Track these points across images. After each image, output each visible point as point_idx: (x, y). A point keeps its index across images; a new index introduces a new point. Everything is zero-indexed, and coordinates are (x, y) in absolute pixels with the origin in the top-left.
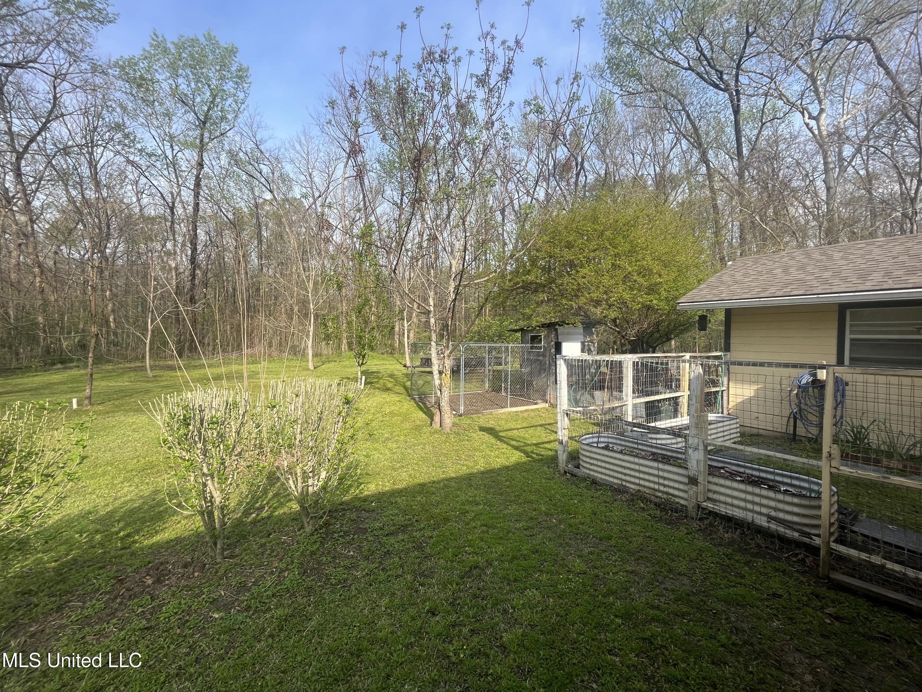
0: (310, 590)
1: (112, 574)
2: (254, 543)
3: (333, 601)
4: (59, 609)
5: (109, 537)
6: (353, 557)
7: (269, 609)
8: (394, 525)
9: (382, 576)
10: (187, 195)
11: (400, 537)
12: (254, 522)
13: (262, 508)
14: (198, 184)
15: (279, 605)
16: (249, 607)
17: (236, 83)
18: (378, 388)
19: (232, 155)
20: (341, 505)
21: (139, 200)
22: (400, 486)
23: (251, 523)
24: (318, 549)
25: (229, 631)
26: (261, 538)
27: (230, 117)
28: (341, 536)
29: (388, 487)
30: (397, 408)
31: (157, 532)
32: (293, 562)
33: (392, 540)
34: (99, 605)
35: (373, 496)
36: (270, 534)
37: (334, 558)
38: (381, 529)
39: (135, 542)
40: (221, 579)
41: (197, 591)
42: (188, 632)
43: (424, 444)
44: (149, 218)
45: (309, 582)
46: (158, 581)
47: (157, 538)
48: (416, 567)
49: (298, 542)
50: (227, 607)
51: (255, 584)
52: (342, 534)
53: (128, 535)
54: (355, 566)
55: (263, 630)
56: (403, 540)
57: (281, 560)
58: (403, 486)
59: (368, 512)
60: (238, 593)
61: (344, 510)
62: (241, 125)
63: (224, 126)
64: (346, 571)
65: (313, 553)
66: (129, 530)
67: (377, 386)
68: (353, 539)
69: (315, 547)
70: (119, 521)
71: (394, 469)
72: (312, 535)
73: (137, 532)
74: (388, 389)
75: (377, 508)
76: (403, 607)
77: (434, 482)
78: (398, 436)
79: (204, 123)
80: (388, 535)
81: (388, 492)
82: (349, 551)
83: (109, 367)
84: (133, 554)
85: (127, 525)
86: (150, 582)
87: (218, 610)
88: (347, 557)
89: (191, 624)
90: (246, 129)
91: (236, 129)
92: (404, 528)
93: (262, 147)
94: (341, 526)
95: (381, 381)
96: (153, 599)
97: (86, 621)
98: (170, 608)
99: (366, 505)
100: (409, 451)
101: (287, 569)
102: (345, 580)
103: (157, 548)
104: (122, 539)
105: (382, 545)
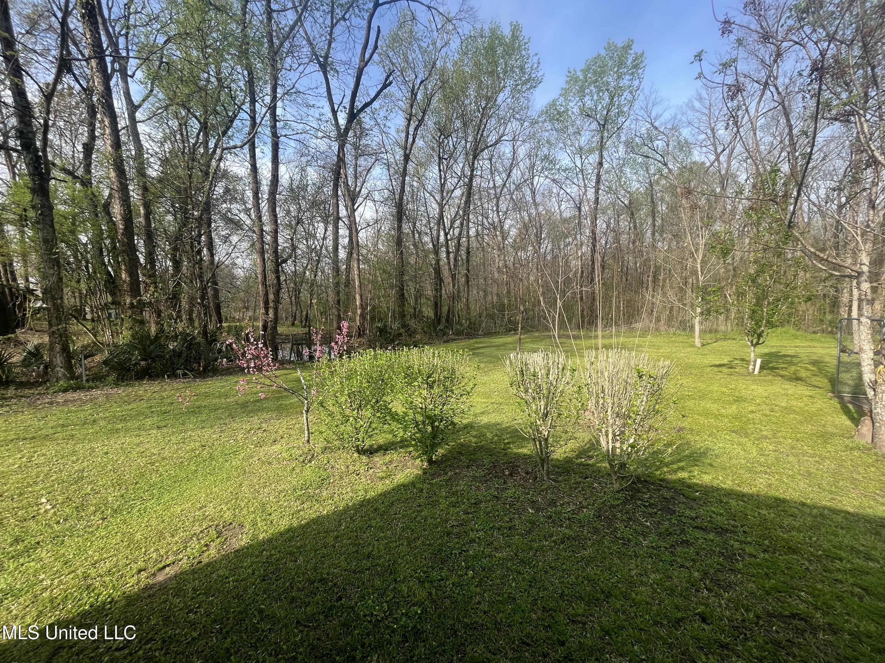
0: (596, 531)
1: (493, 460)
2: (575, 478)
3: (609, 548)
4: (468, 467)
5: (500, 440)
6: (648, 527)
7: (561, 526)
8: (710, 522)
9: (667, 556)
10: (591, 194)
11: (711, 536)
12: (581, 464)
13: (591, 457)
14: (598, 182)
15: (569, 527)
16: (551, 517)
17: (632, 74)
18: (782, 376)
19: (628, 144)
20: (661, 480)
21: (559, 207)
22: (746, 490)
23: (578, 464)
24: (618, 505)
25: (533, 523)
26: (580, 477)
27: (625, 109)
28: (645, 506)
29: (728, 484)
30: (802, 405)
31: (522, 447)
32: (593, 505)
33: (698, 534)
34: (482, 474)
35: (701, 486)
36: (587, 478)
37: (630, 519)
38: (692, 518)
39: (509, 448)
40: (543, 491)
41: (527, 491)
42: (512, 510)
43: (823, 458)
44: (566, 220)
45: (598, 525)
46: (511, 475)
47: (520, 451)
48: (712, 571)
49: (605, 492)
50: (538, 510)
51: (561, 505)
52: (647, 504)
53: (509, 443)
54: (645, 536)
55: (551, 536)
56: (712, 541)
57: (586, 499)
58: (750, 492)
59: (687, 498)
60: (549, 505)
61: (661, 485)
62: (637, 111)
63: (621, 119)
64: (635, 535)
65: (612, 506)
66: (510, 440)
67: (782, 373)
68: (656, 513)
69: (616, 503)
70: (507, 433)
71: (750, 470)
72: (618, 492)
73: (513, 443)
74: (798, 379)
75: (700, 499)
76: (672, 592)
77: (803, 504)
78: (785, 438)
79: (604, 126)
80: (696, 527)
81: (724, 489)
82: (646, 521)
83: (537, 334)
84: (506, 454)
85: (511, 437)
86: (507, 473)
87: (532, 508)
88: (641, 524)
89: (516, 507)
90: (642, 113)
91: (632, 117)
92: (721, 531)
93: (656, 124)
94: (650, 498)
95: (793, 368)
96: (505, 483)
97: (474, 478)
98: (510, 492)
99: (687, 492)
100: (791, 459)
101: (587, 508)
102: (629, 540)
103: (518, 456)
104: (505, 444)
105: (683, 531)
